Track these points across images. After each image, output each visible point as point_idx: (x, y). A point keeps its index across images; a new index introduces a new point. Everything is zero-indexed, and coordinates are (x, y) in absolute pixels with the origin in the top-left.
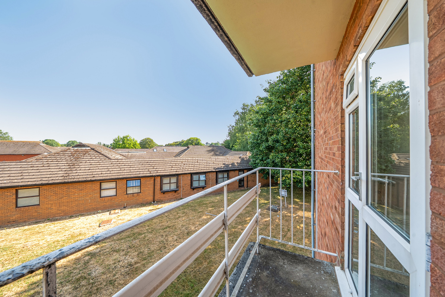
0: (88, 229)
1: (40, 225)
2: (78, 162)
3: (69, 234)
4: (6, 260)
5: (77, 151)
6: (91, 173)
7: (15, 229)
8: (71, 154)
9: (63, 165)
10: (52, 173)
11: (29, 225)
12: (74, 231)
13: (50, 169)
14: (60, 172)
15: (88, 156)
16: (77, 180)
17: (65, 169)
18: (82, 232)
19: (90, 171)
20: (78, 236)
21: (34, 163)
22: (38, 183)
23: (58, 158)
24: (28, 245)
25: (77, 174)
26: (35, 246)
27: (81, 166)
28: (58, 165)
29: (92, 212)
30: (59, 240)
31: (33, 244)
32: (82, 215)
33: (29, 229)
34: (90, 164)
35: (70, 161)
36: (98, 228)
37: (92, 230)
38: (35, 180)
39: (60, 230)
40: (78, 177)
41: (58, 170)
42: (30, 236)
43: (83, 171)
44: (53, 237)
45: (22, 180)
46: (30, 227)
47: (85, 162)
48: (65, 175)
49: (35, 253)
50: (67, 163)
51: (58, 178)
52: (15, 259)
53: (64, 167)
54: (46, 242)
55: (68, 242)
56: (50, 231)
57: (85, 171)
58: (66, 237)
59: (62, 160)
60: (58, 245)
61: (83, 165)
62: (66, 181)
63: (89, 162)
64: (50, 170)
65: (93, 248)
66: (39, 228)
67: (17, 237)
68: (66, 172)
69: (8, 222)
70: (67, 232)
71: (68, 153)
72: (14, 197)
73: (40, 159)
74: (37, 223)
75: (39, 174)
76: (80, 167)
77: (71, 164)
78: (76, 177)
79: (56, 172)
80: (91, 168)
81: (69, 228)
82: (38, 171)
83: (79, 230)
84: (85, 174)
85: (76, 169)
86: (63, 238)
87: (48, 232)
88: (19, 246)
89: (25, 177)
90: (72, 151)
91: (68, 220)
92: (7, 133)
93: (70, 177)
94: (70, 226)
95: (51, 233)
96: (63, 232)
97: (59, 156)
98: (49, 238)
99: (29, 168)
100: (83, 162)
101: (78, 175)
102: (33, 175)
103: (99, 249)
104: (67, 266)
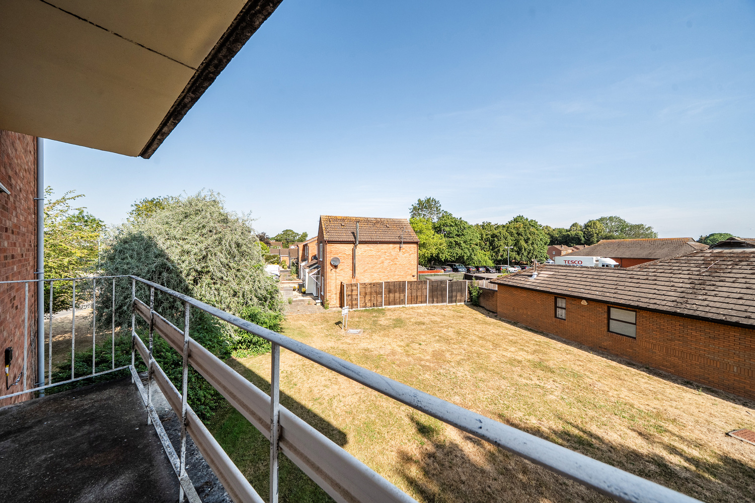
0: (697, 422)
1: (632, 369)
2: (713, 279)
3: (655, 406)
4: (568, 388)
5: (719, 255)
6: (743, 308)
7: (602, 358)
8: (703, 262)
9: (681, 280)
10: (657, 292)
11: (620, 362)
12: (669, 408)
13: (655, 284)
14: (672, 294)
15: (745, 267)
16: (702, 314)
17: (682, 289)
18: (681, 420)
19: (741, 302)
20: (667, 420)
21: (635, 273)
22: (633, 304)
23: (674, 268)
24: (596, 386)
25: (706, 303)
26: (602, 392)
27: (720, 289)
28: (672, 279)
29: (741, 398)
30: (635, 407)
31: (602, 389)
32: (713, 391)
33: (614, 368)
34: (745, 286)
35: (697, 275)
36: (721, 436)
37: (705, 430)
38: (630, 298)
39: (647, 392)
40: (707, 309)
41: (668, 288)
42: (607, 376)
43: (722, 299)
44: (631, 395)
45: (615, 295)
46: (619, 365)
47: (732, 280)
48: (679, 300)
49: (597, 400)
50: (690, 279)
51: (665, 302)
52: (575, 392)
53: (681, 285)
54: (616, 396)
55: (645, 418)
56: (633, 385)
57: (728, 300)
58: (648, 407)
59: (680, 271)
60: (629, 411)
61: (725, 288)
62: (678, 311)
63: (743, 281)
64: (655, 287)
65: (678, 463)
66: (625, 373)
67: (595, 369)
68: (684, 295)
69: (599, 347)
70: (656, 402)
71: (697, 258)
72: (606, 316)
73: (645, 267)
74: (629, 364)
75: (637, 290)
76: (716, 289)
77: (696, 282)
78: (701, 308)
79: (664, 292)
80: (746, 297)
81: (665, 398)
82: (637, 285)
83: (677, 412)
84: (724, 305)
85: (706, 291)
86: (642, 407)
87: (630, 384)
88: (588, 380)
89: (619, 292)
90: (707, 255)
91: (677, 385)
92: (649, 228)
93: (688, 305)
94: (670, 396)
95: (633, 388)
96: (651, 397)
97: (678, 264)
98: (624, 393)
99: (627, 280)
100: (727, 279)
101: (708, 306)
102: (630, 291)
103: (688, 475)
104: (614, 449)
